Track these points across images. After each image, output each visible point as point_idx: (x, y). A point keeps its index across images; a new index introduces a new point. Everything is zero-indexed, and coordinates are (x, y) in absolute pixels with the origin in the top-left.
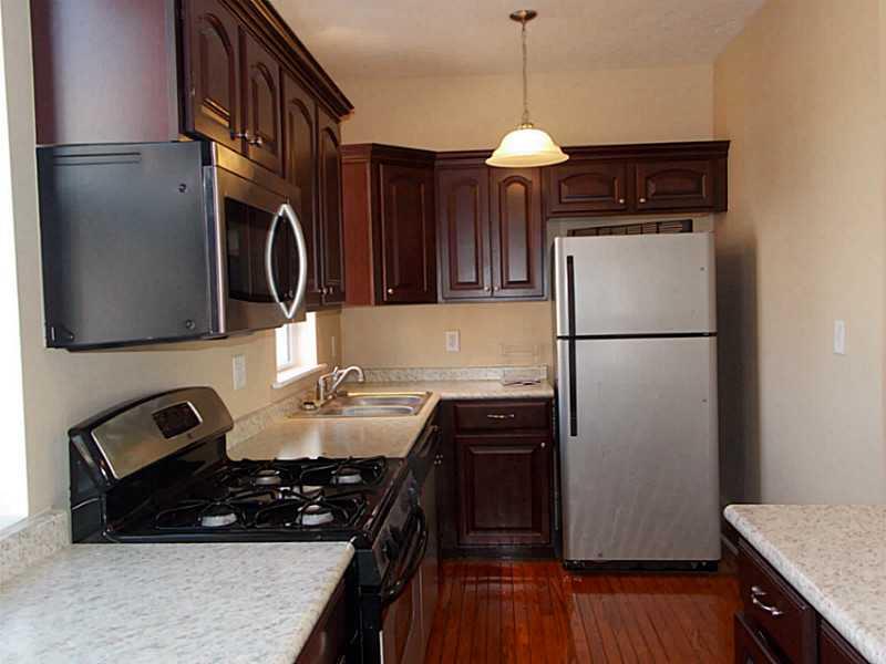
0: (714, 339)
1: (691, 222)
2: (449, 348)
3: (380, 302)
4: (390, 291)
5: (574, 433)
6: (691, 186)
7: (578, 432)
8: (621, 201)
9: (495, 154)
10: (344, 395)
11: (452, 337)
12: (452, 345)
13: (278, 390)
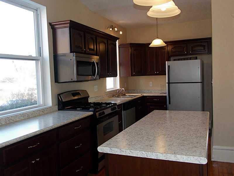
0: (202, 83)
1: (197, 57)
2: (150, 85)
3: (132, 75)
4: (134, 73)
5: (170, 103)
6: (203, 48)
7: (171, 103)
8: (186, 52)
9: (151, 44)
10: (125, 94)
11: (151, 83)
12: (151, 85)
13: (106, 92)
